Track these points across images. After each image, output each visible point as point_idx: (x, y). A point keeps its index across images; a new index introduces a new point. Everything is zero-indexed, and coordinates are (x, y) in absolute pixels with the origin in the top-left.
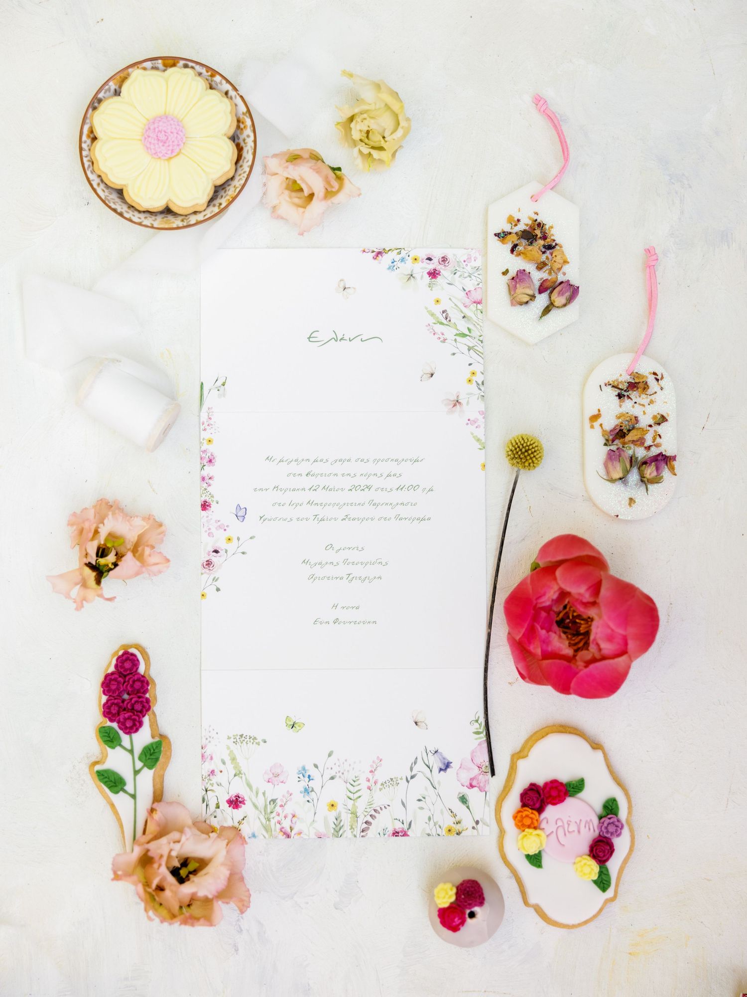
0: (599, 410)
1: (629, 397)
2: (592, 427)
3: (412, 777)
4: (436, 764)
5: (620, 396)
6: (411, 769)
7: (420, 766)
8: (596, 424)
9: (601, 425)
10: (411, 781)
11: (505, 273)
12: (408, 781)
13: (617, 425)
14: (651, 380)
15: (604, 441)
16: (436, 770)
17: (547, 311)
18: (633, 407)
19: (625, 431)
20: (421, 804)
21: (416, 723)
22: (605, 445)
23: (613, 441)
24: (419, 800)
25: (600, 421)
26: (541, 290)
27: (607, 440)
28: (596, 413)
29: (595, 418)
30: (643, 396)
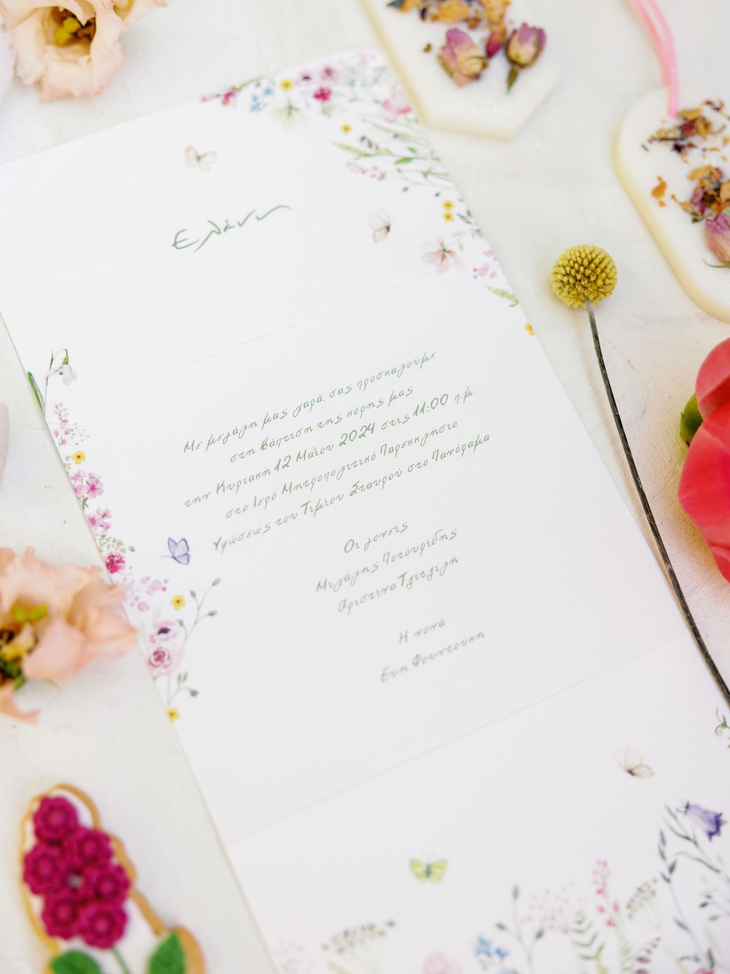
0: (660, 179)
1: (691, 146)
2: (662, 204)
3: (672, 869)
4: (699, 830)
5: (678, 148)
6: (663, 855)
7: (675, 844)
8: (666, 198)
9: (673, 197)
10: (674, 877)
11: (428, 48)
12: (668, 880)
13: (696, 189)
14: (708, 113)
15: (689, 218)
16: (702, 838)
17: (512, 78)
18: (704, 156)
19: (711, 192)
20: (710, 910)
21: (631, 772)
22: (695, 220)
23: (702, 211)
24: (704, 905)
25: (668, 192)
26: (491, 51)
27: (694, 214)
28: (656, 183)
29: (659, 190)
30: (710, 137)
